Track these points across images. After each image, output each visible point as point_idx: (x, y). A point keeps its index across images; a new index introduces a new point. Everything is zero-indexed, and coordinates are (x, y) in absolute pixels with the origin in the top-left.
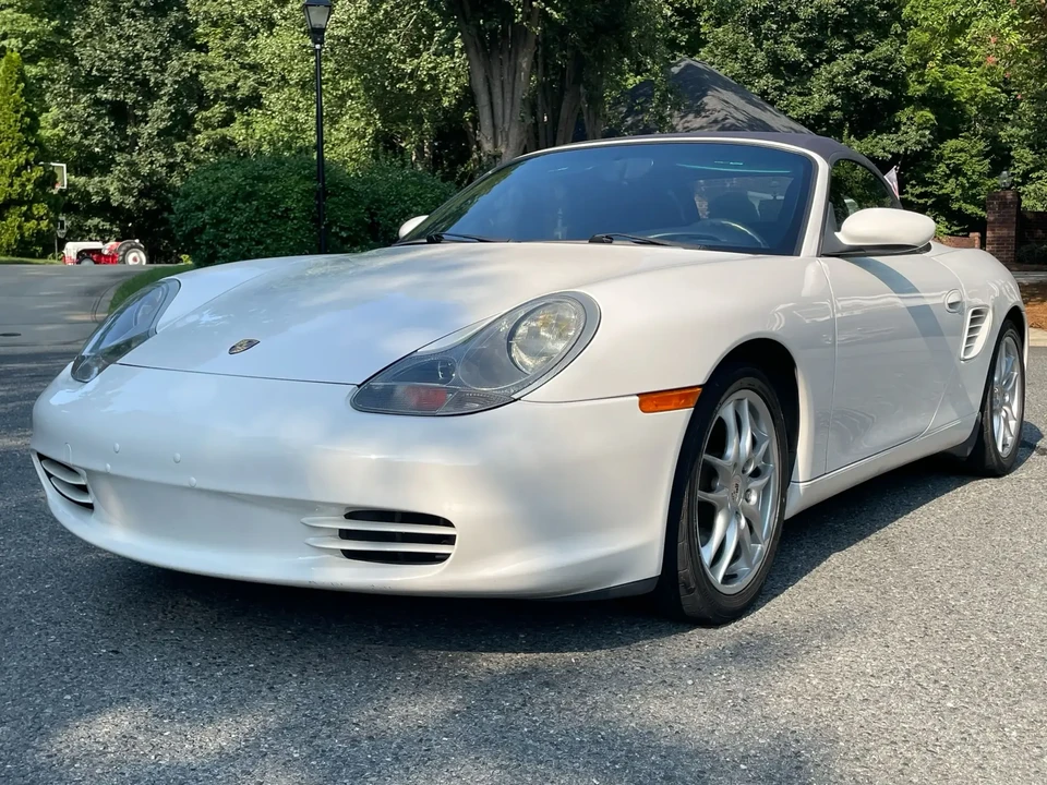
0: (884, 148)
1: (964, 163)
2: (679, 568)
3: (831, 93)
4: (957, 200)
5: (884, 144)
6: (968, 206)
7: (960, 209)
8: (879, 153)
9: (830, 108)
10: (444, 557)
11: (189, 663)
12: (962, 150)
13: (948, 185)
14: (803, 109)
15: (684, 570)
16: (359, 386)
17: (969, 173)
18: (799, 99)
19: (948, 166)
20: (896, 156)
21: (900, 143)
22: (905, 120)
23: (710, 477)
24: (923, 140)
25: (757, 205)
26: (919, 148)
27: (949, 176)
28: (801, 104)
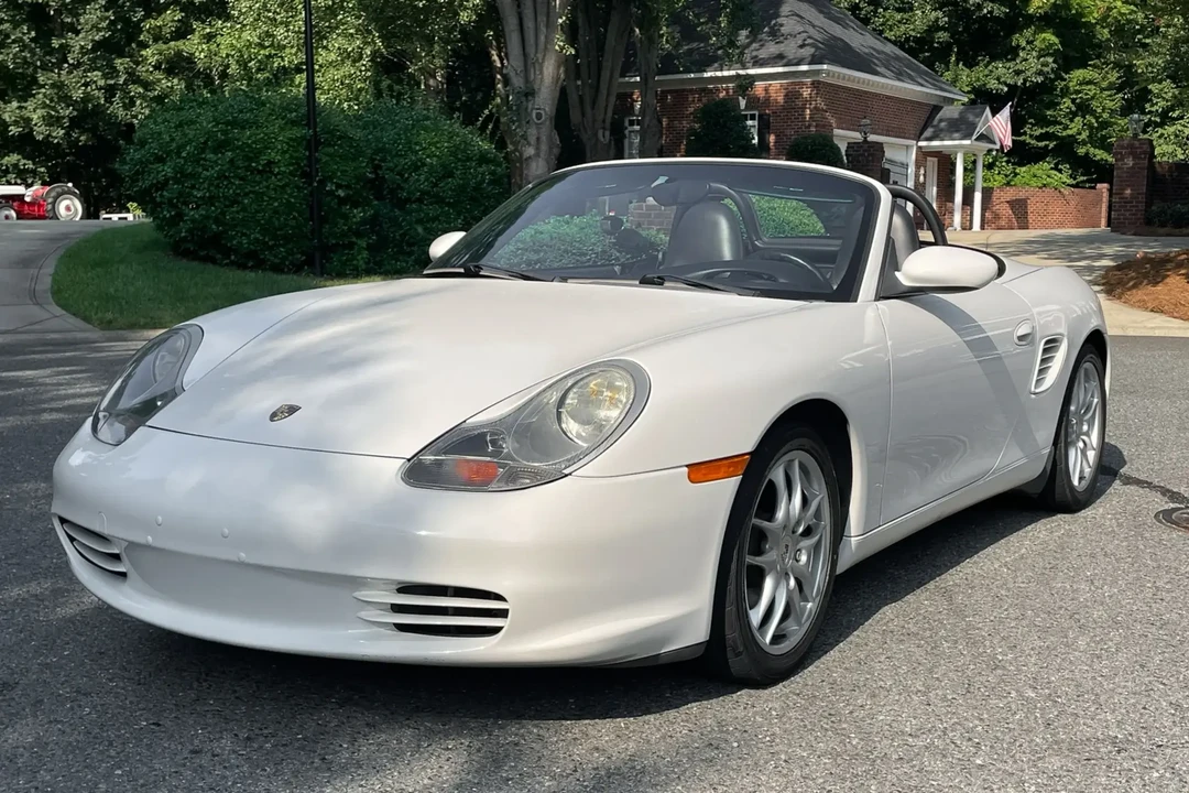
0: (998, 79)
1: (1093, 98)
2: (727, 632)
3: (935, 10)
4: (1084, 143)
5: (998, 75)
6: (1097, 151)
7: (1087, 154)
8: (993, 85)
9: (934, 28)
10: (496, 630)
11: (236, 735)
12: (1090, 82)
13: (1073, 125)
14: (903, 28)
15: (731, 634)
16: (409, 460)
17: (1099, 110)
18: (898, 16)
19: (1073, 101)
20: (1013, 88)
21: (1018, 73)
22: (1024, 44)
23: (759, 541)
24: (1046, 69)
25: (843, 148)
26: (1040, 79)
27: (1075, 114)
28: (899, 22)
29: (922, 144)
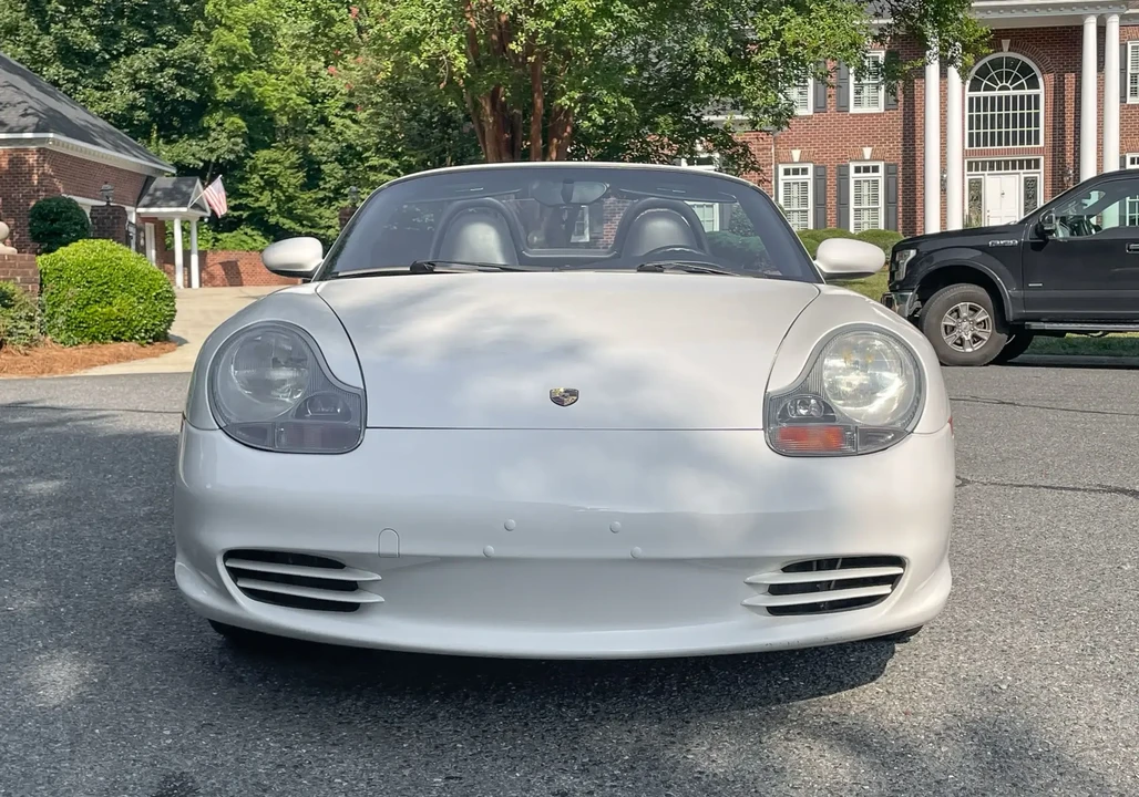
0: (193, 155)
1: (279, 175)
3: (133, 90)
4: (274, 213)
5: (192, 150)
6: (285, 221)
7: (277, 223)
8: (190, 160)
9: (133, 107)
12: (275, 162)
13: (262, 198)
14: (104, 105)
17: (285, 186)
18: (98, 94)
19: (262, 177)
20: (207, 163)
21: (212, 150)
22: (214, 126)
24: (236, 148)
25: (88, 212)
26: (232, 157)
27: (263, 188)
28: (100, 99)
29: (140, 210)
